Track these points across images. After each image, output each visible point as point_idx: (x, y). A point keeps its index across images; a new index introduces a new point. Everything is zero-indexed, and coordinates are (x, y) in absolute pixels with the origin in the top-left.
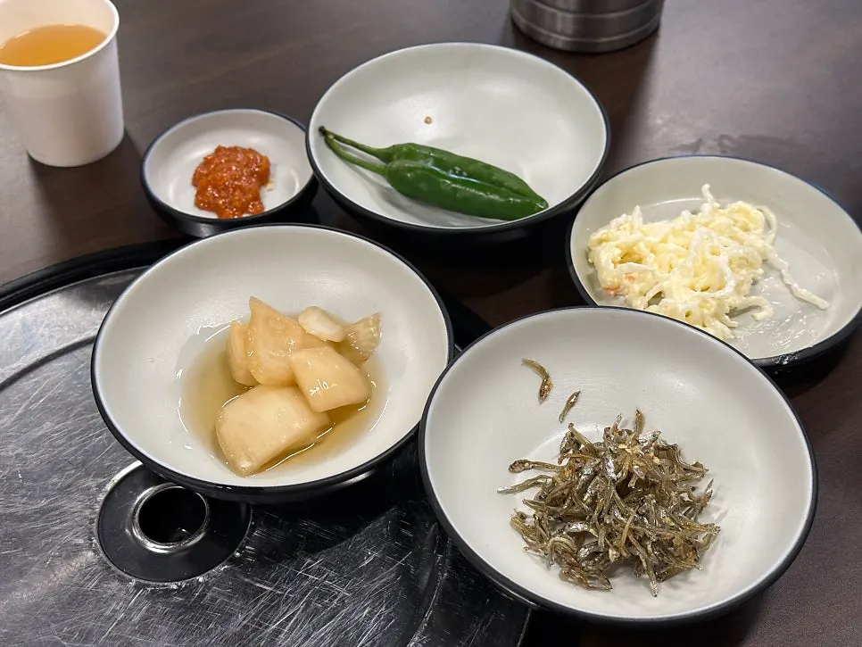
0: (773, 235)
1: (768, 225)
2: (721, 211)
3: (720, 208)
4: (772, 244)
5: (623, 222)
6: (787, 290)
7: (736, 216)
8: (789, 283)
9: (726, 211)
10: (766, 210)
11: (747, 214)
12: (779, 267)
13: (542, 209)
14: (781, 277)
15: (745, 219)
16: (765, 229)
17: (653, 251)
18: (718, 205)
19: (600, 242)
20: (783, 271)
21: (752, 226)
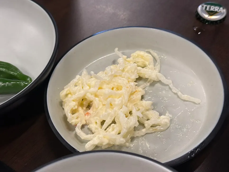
0: (159, 65)
1: (155, 59)
2: (128, 59)
3: (127, 58)
4: (160, 72)
5: (77, 81)
6: (176, 96)
7: (137, 60)
8: (176, 92)
9: (131, 58)
10: (152, 52)
11: (142, 57)
12: (167, 84)
13: (27, 85)
14: (170, 89)
15: (143, 60)
16: (154, 62)
17: (96, 96)
18: (125, 57)
19: (67, 95)
20: (170, 86)
21: (147, 63)
